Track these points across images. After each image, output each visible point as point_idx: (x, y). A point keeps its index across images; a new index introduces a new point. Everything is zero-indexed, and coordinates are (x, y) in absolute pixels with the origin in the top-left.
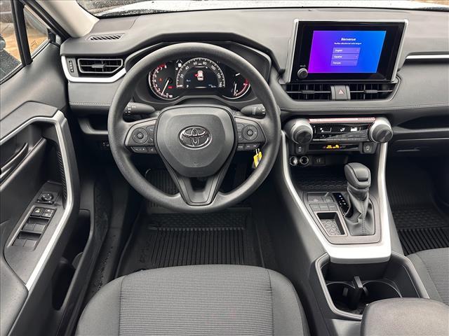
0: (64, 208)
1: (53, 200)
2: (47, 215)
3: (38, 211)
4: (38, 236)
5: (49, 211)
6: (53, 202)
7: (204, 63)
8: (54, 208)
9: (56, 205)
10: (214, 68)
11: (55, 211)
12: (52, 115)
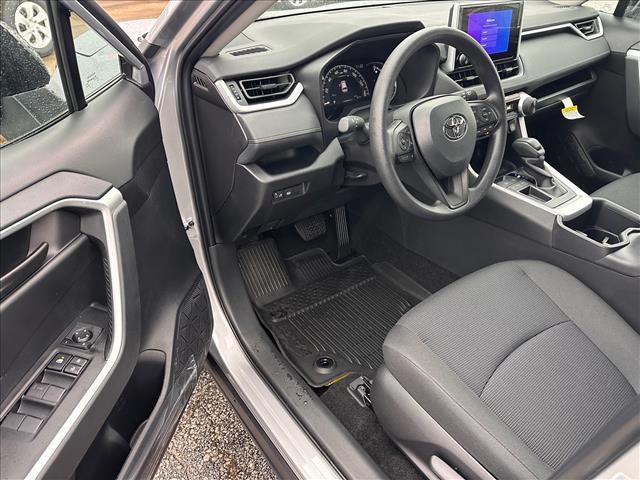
0: (105, 359)
1: (91, 341)
2: (72, 370)
3: (60, 361)
4: (49, 408)
5: (79, 361)
6: (89, 347)
7: (345, 71)
8: (89, 356)
9: (93, 351)
10: (355, 75)
11: (90, 361)
12: (98, 195)
